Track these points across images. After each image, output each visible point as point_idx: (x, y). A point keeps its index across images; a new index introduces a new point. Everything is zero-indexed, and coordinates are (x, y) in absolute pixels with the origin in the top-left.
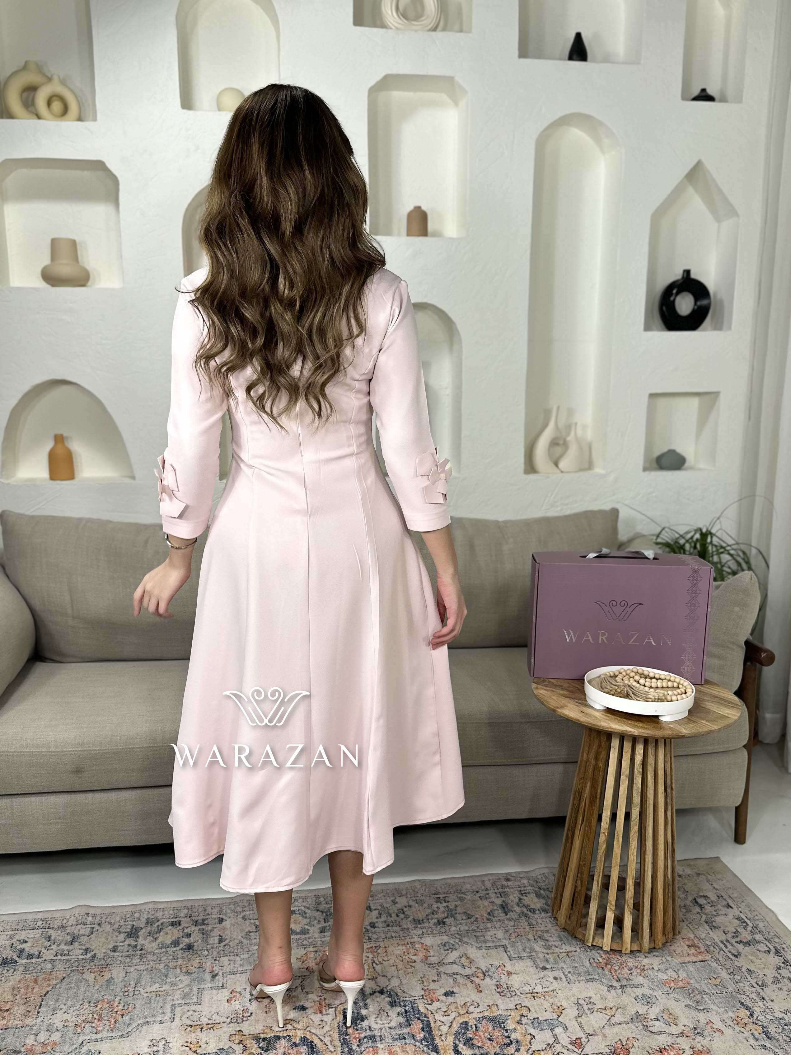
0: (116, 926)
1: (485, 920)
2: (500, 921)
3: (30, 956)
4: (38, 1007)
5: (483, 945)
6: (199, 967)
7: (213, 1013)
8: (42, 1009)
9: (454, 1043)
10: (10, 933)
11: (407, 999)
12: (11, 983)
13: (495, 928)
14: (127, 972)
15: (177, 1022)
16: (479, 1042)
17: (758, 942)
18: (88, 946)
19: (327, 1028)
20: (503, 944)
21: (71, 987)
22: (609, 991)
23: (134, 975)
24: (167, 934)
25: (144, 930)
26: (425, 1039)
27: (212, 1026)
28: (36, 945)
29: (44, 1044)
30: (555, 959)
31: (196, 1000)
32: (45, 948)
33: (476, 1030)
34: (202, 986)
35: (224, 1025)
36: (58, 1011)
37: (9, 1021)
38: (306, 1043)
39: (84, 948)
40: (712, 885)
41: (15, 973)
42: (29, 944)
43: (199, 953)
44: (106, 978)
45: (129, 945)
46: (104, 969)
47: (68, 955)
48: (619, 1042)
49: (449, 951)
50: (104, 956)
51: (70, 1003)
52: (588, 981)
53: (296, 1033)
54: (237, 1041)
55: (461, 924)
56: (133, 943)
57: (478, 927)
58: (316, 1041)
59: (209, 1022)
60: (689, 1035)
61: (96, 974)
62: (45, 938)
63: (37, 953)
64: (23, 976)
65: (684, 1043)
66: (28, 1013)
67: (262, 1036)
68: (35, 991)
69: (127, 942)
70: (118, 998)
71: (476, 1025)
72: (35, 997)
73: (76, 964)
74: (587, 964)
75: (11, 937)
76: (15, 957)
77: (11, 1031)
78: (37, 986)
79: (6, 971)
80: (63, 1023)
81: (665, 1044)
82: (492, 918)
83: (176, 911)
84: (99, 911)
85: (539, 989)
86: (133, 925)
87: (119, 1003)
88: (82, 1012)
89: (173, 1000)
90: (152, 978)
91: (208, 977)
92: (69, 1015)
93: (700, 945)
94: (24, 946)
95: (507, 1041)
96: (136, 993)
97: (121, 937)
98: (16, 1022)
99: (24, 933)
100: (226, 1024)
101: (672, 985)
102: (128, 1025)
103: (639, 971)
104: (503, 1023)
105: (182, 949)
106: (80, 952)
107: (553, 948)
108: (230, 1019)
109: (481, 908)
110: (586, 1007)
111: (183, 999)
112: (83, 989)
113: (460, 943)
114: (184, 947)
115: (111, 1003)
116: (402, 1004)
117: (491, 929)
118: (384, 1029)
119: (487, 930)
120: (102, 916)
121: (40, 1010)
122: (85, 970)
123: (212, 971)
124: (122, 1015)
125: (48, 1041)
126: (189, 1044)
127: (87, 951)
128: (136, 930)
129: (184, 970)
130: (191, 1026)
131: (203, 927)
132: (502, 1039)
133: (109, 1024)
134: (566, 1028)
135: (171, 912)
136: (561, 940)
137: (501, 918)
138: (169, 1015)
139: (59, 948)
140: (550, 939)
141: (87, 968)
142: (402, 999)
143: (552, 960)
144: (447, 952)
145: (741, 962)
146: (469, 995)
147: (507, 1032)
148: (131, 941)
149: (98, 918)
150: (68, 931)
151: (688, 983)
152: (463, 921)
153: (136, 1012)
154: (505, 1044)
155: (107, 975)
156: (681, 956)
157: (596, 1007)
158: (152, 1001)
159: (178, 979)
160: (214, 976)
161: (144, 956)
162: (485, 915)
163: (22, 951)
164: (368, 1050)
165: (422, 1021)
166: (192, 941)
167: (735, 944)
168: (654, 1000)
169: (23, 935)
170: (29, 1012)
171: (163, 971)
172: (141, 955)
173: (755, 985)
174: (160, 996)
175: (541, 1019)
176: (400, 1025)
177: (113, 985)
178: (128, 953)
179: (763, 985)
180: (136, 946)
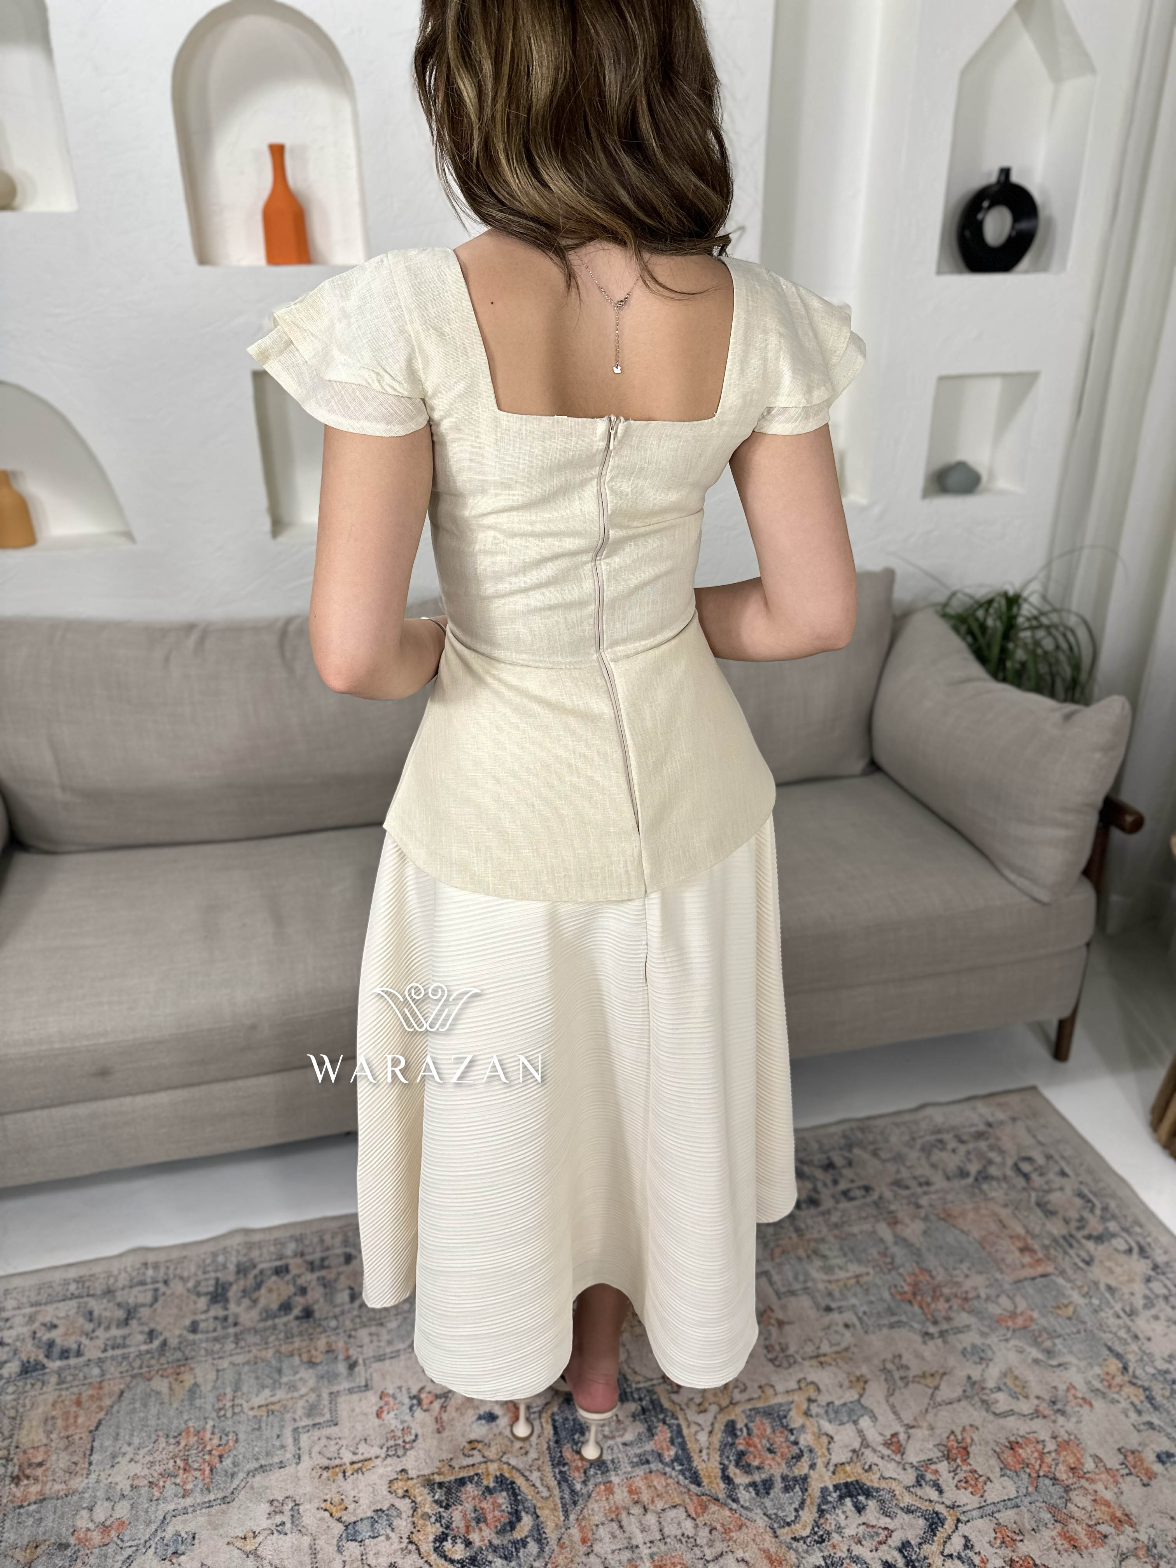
0: (190, 1284)
3: (65, 1354)
4: (88, 1453)
6: (328, 1352)
7: (358, 1439)
8: (95, 1457)
9: (721, 1464)
10: (28, 1310)
11: (641, 1385)
12: (41, 1410)
14: (218, 1371)
15: (306, 1460)
16: (755, 1457)
17: (1114, 1235)
18: (152, 1325)
19: (533, 1454)
21: (135, 1409)
22: (925, 1343)
23: (229, 1376)
24: (270, 1291)
25: (234, 1288)
26: (677, 1459)
27: (361, 1466)
28: (71, 1330)
29: (105, 1528)
30: (841, 1292)
31: (328, 1416)
32: (87, 1335)
33: (749, 1434)
34: (335, 1389)
35: (378, 1462)
36: (119, 1459)
37: (45, 1483)
38: (504, 1486)
39: (146, 1329)
40: (1034, 1137)
41: (45, 1389)
42: (61, 1330)
43: (324, 1323)
44: (188, 1385)
45: (216, 1318)
46: (182, 1369)
47: (124, 1346)
48: (952, 1437)
50: (180, 1343)
51: (136, 1441)
52: (892, 1326)
53: (487, 1468)
54: (400, 1492)
56: (221, 1313)
58: (520, 1481)
59: (355, 1458)
60: (1046, 1412)
61: (171, 1379)
62: (84, 1315)
63: (74, 1346)
64: (57, 1393)
65: (1042, 1429)
66: (73, 1466)
67: (438, 1479)
68: (80, 1420)
69: (212, 1313)
70: (210, 1423)
71: (746, 1426)
72: (80, 1434)
73: (137, 1364)
74: (886, 1295)
75: (31, 1319)
76: (41, 1358)
77: (49, 1505)
78: (82, 1412)
79: (28, 1387)
80: (130, 1482)
81: (1015, 1432)
83: (279, 1247)
84: (162, 1257)
85: (825, 1348)
86: (217, 1279)
87: (213, 1433)
88: (157, 1456)
89: (295, 1420)
90: (257, 1378)
91: (342, 1367)
92: (139, 1465)
93: (1036, 1247)
94: (54, 1334)
95: (795, 1450)
96: (237, 1410)
97: (203, 1302)
98: (57, 1487)
99: (50, 1309)
100: (380, 1460)
101: (1010, 1324)
102: (233, 1475)
103: (960, 1302)
104: (785, 1417)
105: (297, 1318)
106: (141, 1338)
107: (837, 1271)
108: (385, 1449)
110: (897, 1375)
111: (309, 1415)
112: (154, 1411)
114: (300, 1314)
115: (201, 1434)
116: (636, 1396)
118: (615, 1448)
120: (168, 1264)
121: (92, 1458)
122: (153, 1373)
123: (348, 1358)
124: (221, 1457)
125: (112, 1519)
126: (327, 1505)
127: (151, 1335)
128: (223, 1288)
129: (305, 1357)
130: (327, 1468)
131: (323, 1273)
132: (788, 1447)
133: (201, 1478)
134: (874, 1418)
135: (272, 1249)
136: (845, 1255)
138: (291, 1448)
139: (108, 1335)
140: (828, 1253)
141: (156, 1368)
142: (634, 1386)
143: (837, 1294)
145: (1096, 1272)
147: (792, 1434)
148: (217, 1311)
149: (162, 1270)
150: (119, 1299)
151: (1032, 1319)
153: (241, 1448)
154: (793, 1458)
155: (188, 1380)
156: (1013, 1270)
157: (911, 1373)
158: (263, 1425)
159: (298, 1377)
160: (352, 1366)
161: (240, 1337)
163: (51, 1344)
164: (598, 1489)
165: (670, 1426)
166: (310, 1301)
167: (1084, 1241)
168: (989, 1353)
169: (49, 1314)
170: (75, 1464)
171: (274, 1363)
172: (236, 1335)
173: (1122, 1314)
174: (273, 1412)
175: (837, 1403)
176: (639, 1439)
177: (200, 1397)
178: (215, 1334)
179: (1132, 1313)
180: (226, 1319)
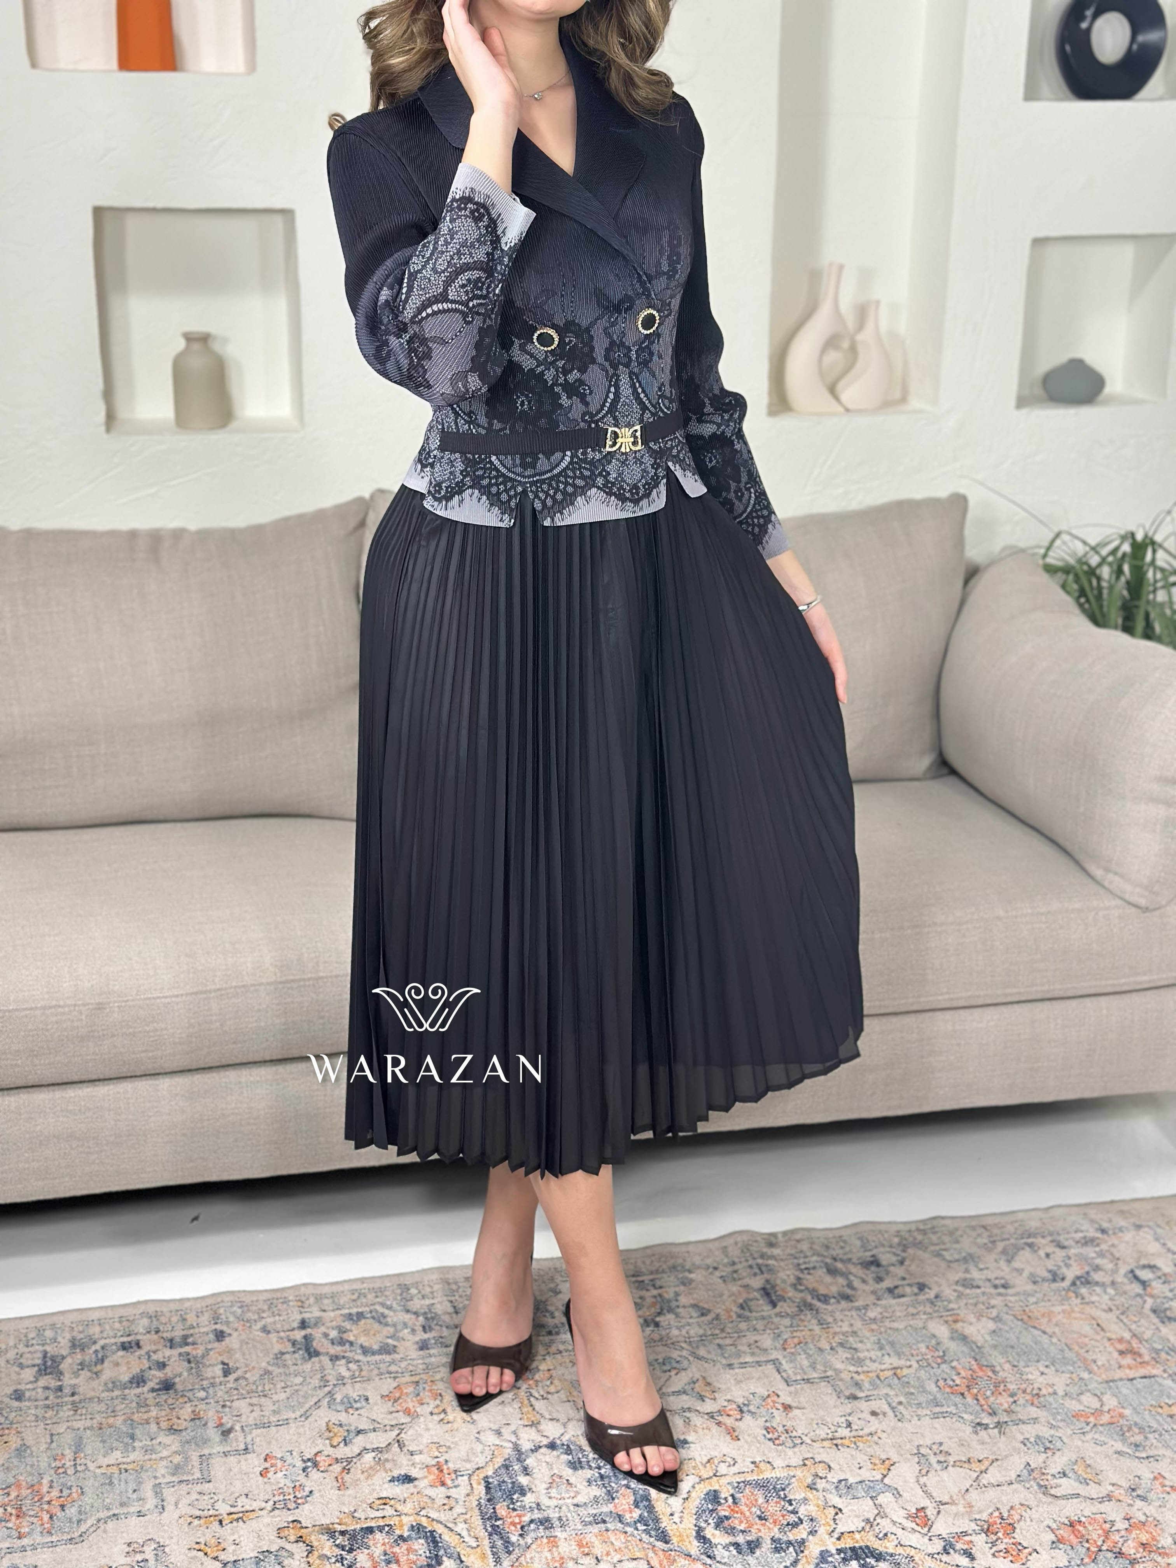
1: (734, 1317)
2: (763, 1318)
5: (735, 1361)
6: (194, 1420)
9: (696, 1526)
13: (755, 1329)
16: (741, 1522)
20: (773, 1357)
22: (975, 1432)
30: (872, 1383)
33: (735, 1503)
34: (208, 1452)
38: (422, 1534)
43: (189, 1394)
45: (46, 1388)
49: (673, 1373)
52: (936, 1416)
55: (689, 1324)
57: (722, 1330)
58: (442, 1531)
71: (733, 1495)
74: (933, 1388)
82: (747, 1313)
91: (214, 1434)
93: (1143, 1350)
101: (1091, 1419)
103: (1028, 1397)
104: (783, 1489)
105: (153, 1390)
107: (869, 1363)
109: (725, 1297)
110: (934, 1459)
113: (691, 1358)
114: (157, 1387)
117: (748, 1333)
118: (564, 1508)
119: (740, 1334)
123: (221, 1425)
129: (164, 1425)
132: (784, 1516)
136: (881, 1349)
137: (765, 1314)
140: (859, 1346)
143: (866, 1383)
144: (668, 1373)
146: (717, 1445)
147: (791, 1505)
151: (1121, 1416)
152: (691, 1321)
154: (788, 1525)
156: (1106, 1370)
157: (952, 1459)
160: (227, 1432)
161: (79, 1405)
162: (735, 1309)
165: (634, 1491)
166: (170, 1375)
171: (124, 1429)
172: (74, 1404)
175: (851, 1481)
176: (595, 1501)
178: (47, 1402)
180: (59, 1388)
